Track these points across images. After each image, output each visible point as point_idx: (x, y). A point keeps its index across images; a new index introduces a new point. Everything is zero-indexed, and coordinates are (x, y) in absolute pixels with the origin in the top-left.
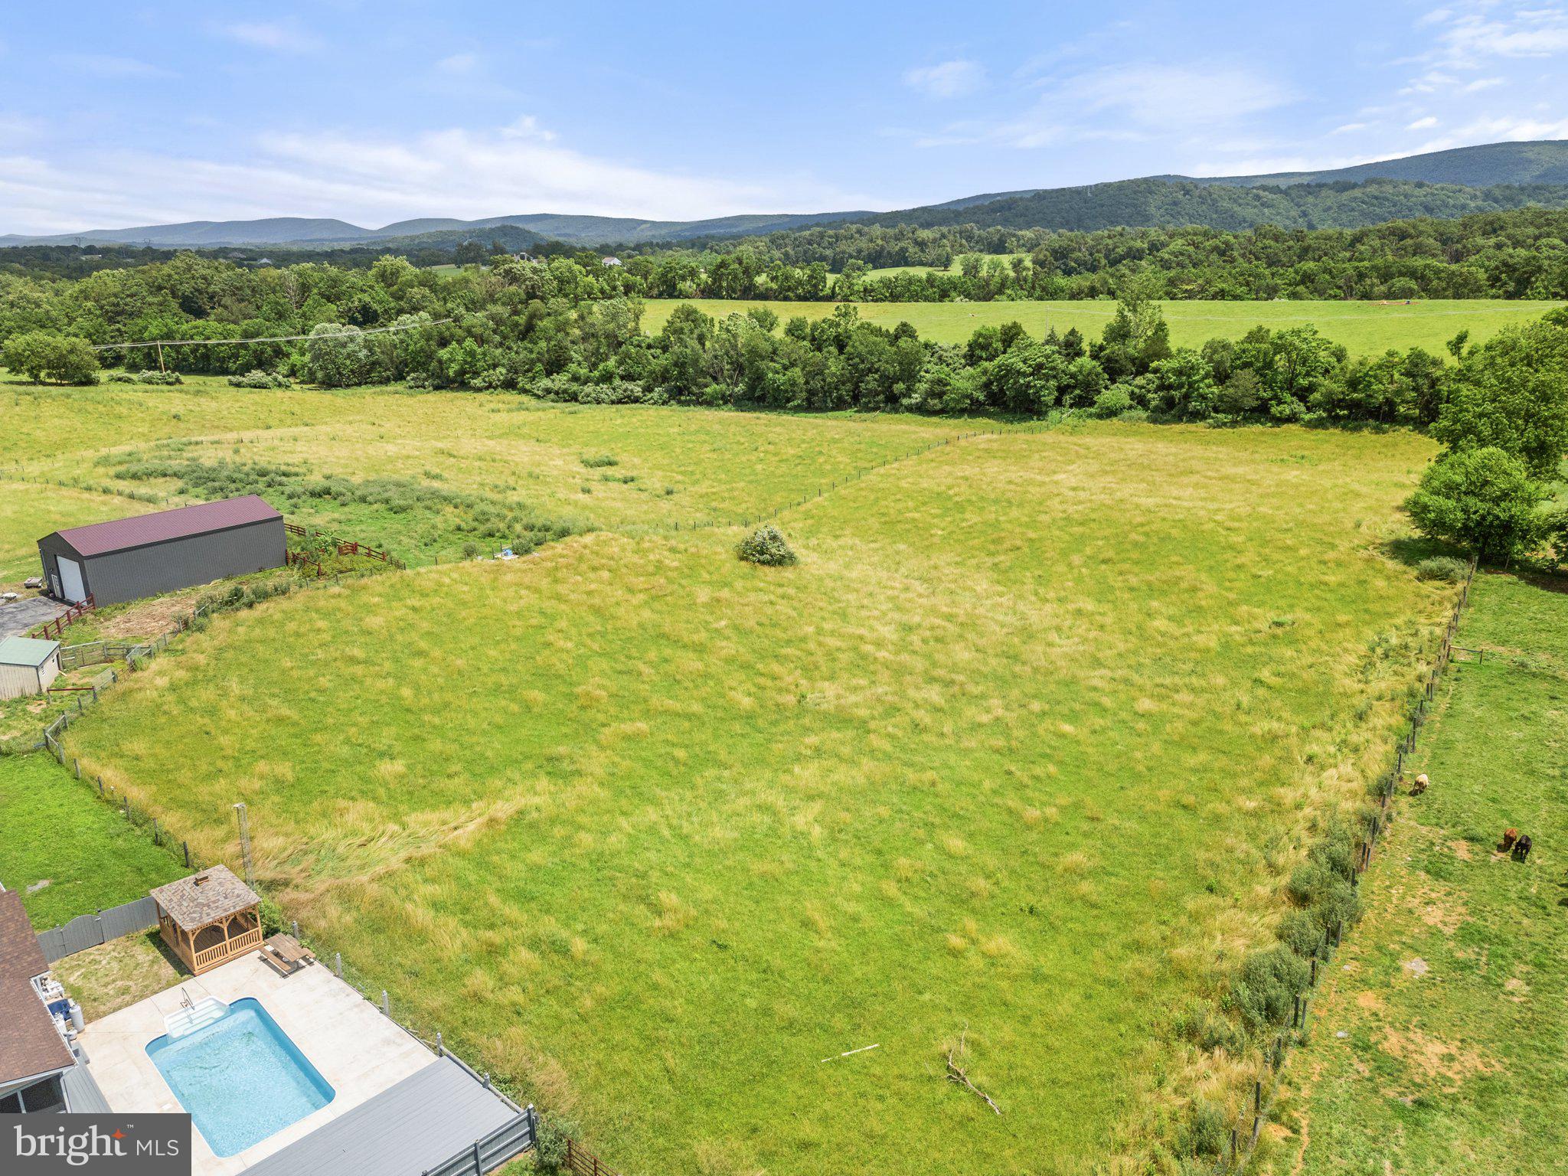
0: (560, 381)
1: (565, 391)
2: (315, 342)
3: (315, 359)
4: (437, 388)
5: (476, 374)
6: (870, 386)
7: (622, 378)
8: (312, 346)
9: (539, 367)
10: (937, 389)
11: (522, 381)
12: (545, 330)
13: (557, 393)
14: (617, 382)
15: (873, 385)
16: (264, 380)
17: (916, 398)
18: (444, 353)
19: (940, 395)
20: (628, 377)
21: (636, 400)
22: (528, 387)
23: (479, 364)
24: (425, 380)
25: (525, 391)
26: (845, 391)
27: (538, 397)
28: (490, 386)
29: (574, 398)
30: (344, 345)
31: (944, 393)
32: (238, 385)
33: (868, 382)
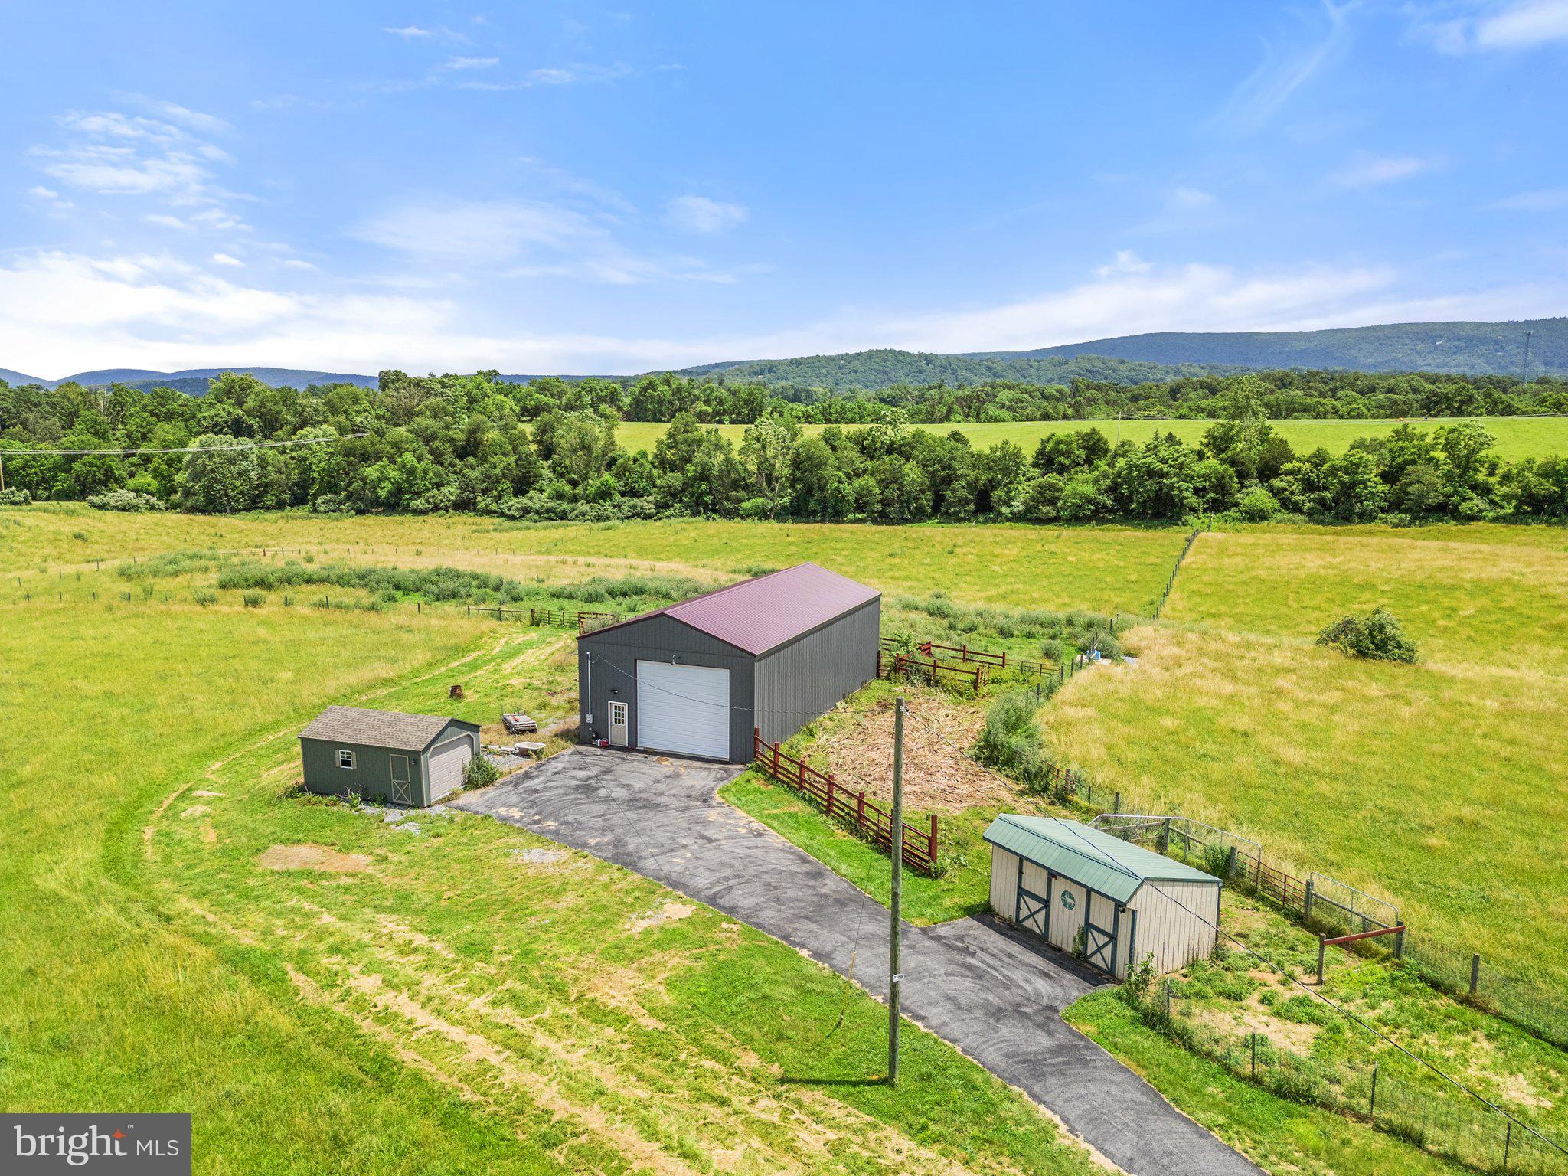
0: (536, 499)
1: (549, 510)
2: (196, 457)
3: (195, 477)
4: (360, 512)
5: (418, 494)
6: (959, 494)
7: (623, 494)
8: (192, 462)
9: (507, 484)
10: (1049, 494)
11: (482, 501)
12: (494, 443)
13: (538, 513)
14: (618, 498)
15: (961, 493)
16: (135, 501)
17: (1018, 506)
18: (371, 471)
19: (1053, 502)
20: (634, 493)
21: (649, 517)
22: (493, 507)
23: (421, 484)
24: (341, 503)
25: (487, 512)
26: (926, 500)
27: (513, 518)
28: (436, 508)
29: (563, 516)
30: (232, 461)
31: (1058, 499)
32: (102, 507)
33: (954, 490)
